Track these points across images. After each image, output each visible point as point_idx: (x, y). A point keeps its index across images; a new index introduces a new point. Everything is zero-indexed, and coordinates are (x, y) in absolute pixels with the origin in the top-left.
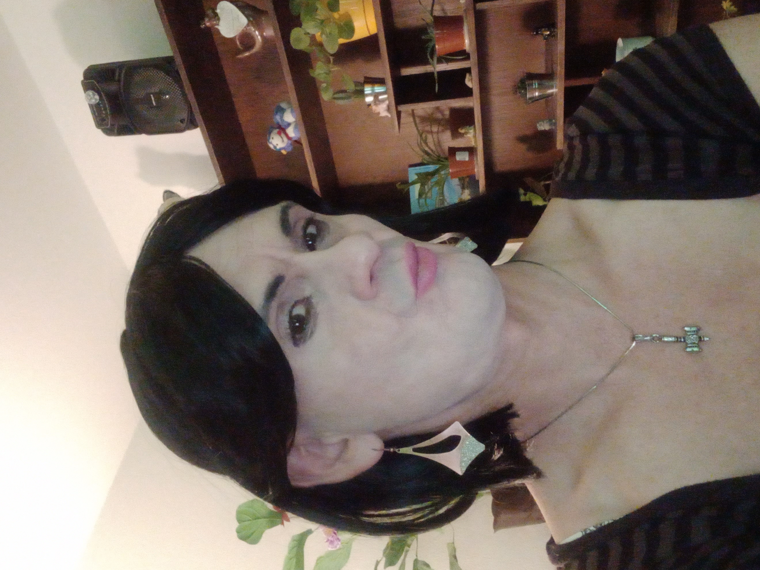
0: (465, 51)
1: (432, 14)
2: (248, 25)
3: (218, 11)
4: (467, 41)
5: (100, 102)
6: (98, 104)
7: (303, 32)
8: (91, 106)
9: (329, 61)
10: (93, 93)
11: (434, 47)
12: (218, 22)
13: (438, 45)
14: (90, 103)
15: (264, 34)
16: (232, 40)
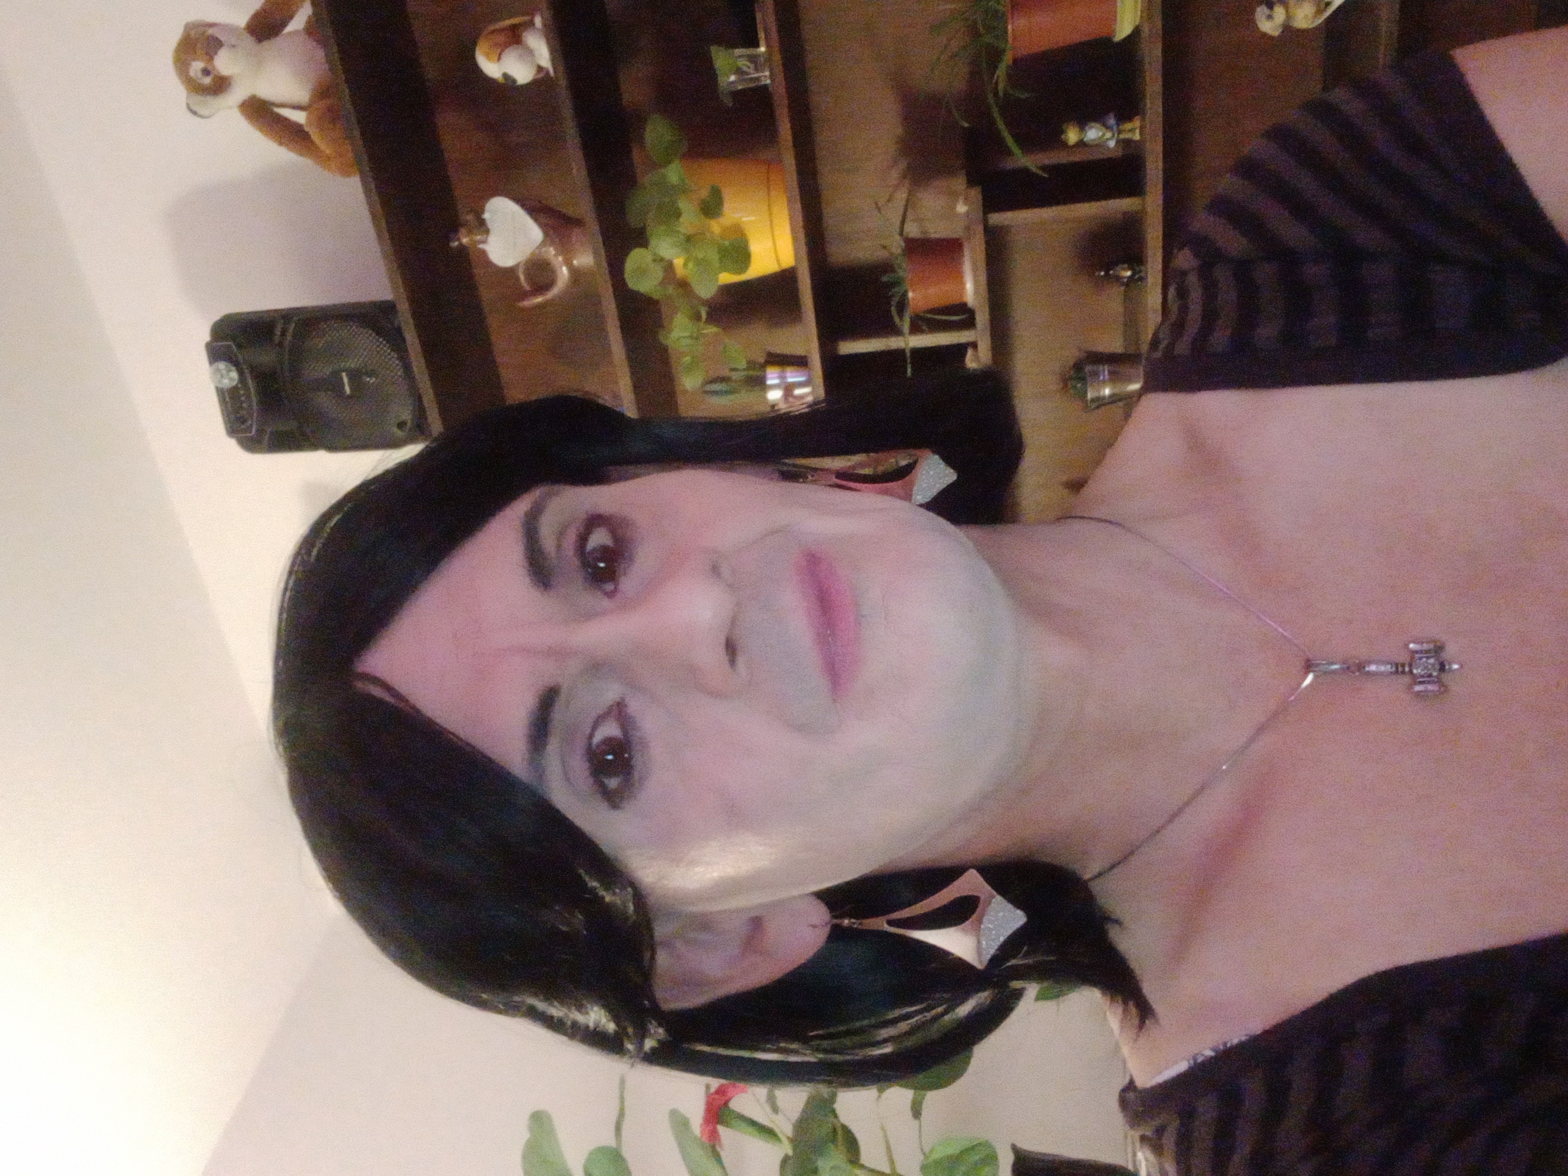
0: (965, 304)
1: (901, 234)
2: (543, 244)
3: (486, 216)
4: (969, 286)
5: (239, 386)
6: (235, 388)
7: (649, 258)
8: (220, 392)
9: (697, 317)
10: (226, 366)
11: (905, 295)
12: (485, 236)
13: (913, 291)
14: (220, 386)
15: (575, 262)
16: (511, 272)
